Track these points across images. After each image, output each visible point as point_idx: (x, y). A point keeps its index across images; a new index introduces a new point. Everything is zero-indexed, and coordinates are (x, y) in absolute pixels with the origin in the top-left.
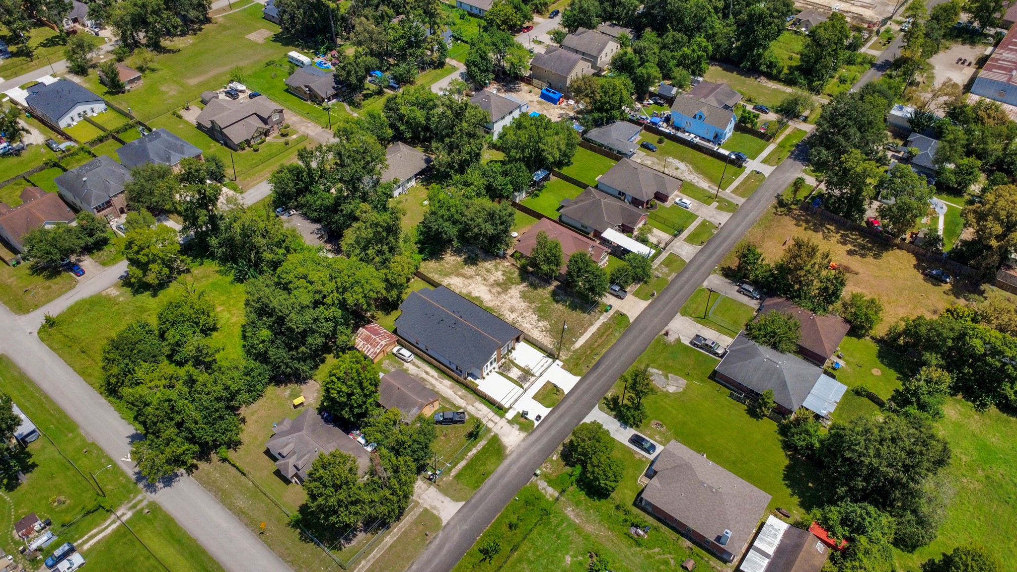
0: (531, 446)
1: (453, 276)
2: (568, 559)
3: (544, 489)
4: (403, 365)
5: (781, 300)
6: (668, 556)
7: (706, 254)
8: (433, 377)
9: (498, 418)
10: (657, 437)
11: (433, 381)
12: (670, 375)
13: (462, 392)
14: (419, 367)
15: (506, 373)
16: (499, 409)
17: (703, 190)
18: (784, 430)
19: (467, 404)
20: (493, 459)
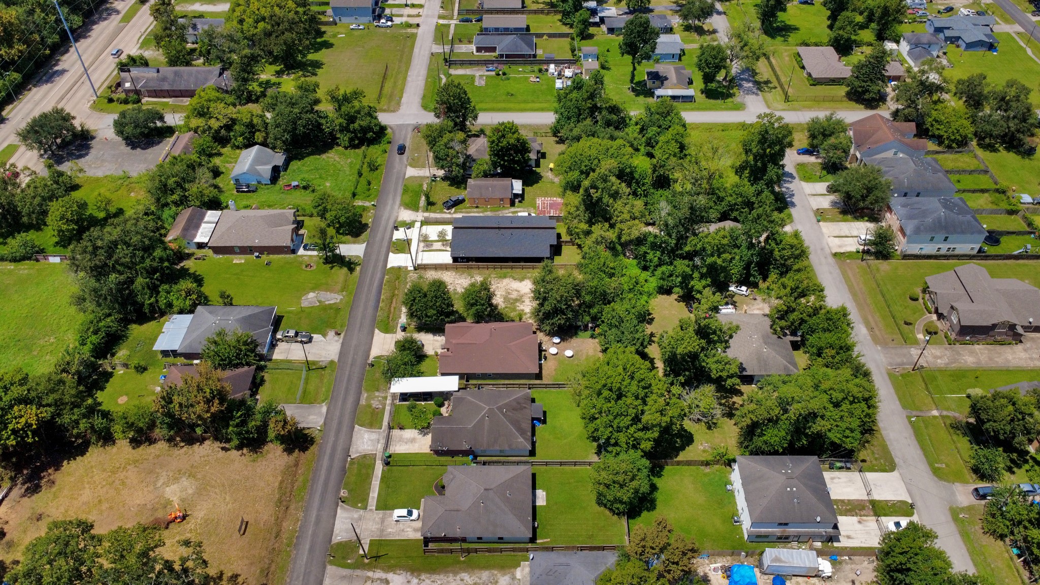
12: (318, 304)
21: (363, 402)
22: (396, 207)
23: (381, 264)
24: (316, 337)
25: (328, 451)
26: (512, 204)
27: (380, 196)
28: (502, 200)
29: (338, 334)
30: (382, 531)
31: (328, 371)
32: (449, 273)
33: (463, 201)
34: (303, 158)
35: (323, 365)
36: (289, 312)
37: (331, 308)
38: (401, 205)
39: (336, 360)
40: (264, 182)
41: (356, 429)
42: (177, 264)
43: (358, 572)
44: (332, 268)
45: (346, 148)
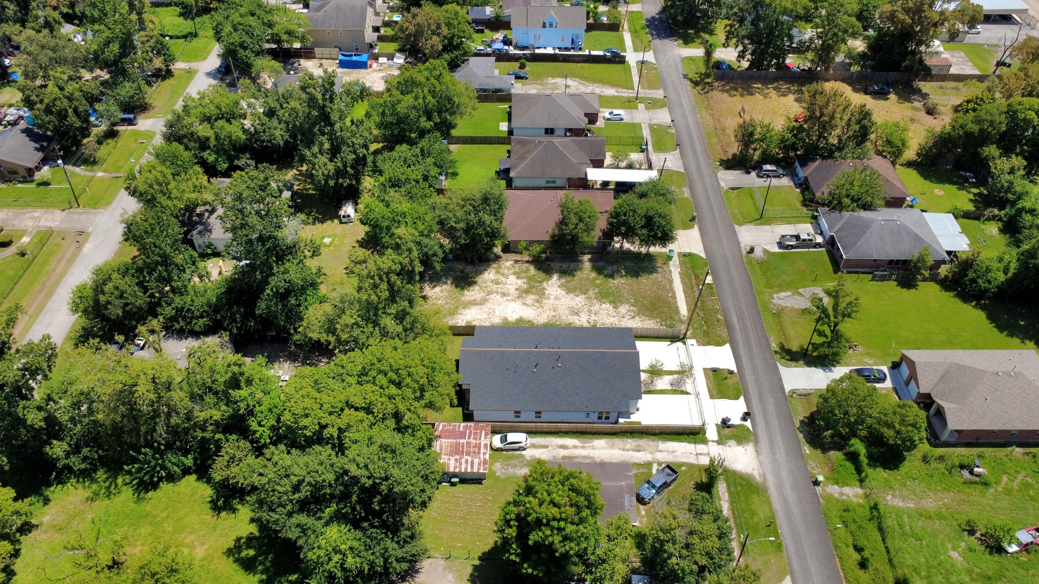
0: (773, 453)
1: (461, 311)
2: (954, 555)
3: (842, 494)
4: (523, 456)
5: (817, 163)
6: (1020, 477)
7: (690, 155)
8: (575, 447)
9: (703, 446)
10: (867, 360)
11: (583, 452)
12: (800, 290)
13: (630, 443)
14: (546, 447)
15: (652, 388)
16: (693, 434)
17: (614, 97)
18: (948, 284)
19: (651, 453)
20: (756, 501)
23: (743, 352)
24: (775, 249)
37: (778, 286)
39: (736, 226)
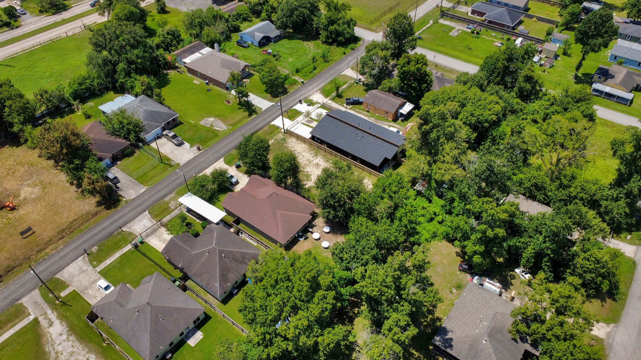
12: (209, 126)
21: (167, 199)
22: (316, 89)
23: (269, 119)
24: (187, 145)
25: (116, 217)
26: (395, 120)
27: (313, 79)
28: (387, 113)
29: (199, 149)
30: (86, 288)
31: (170, 169)
32: (304, 145)
33: (360, 103)
34: (293, 39)
35: (173, 163)
36: (189, 123)
37: (213, 133)
38: (320, 89)
39: (181, 165)
40: (255, 44)
41: (144, 213)
42: (166, 70)
43: (45, 306)
44: (240, 109)
45: (323, 43)
